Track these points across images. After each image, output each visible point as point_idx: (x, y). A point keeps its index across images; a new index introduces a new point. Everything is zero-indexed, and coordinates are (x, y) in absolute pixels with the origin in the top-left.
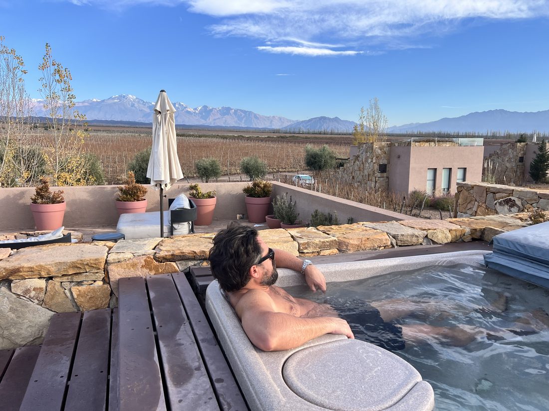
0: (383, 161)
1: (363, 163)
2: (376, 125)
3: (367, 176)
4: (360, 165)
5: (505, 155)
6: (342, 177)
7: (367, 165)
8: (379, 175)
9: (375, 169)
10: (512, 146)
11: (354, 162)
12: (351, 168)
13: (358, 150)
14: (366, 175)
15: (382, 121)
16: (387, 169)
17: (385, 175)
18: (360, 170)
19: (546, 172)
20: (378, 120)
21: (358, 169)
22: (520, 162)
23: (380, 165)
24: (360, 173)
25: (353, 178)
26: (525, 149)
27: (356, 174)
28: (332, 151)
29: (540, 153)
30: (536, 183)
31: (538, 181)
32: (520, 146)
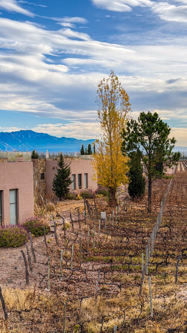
22: (42, 179)
26: (44, 166)
29: (59, 168)
30: (60, 200)
31: (62, 198)
32: (40, 162)
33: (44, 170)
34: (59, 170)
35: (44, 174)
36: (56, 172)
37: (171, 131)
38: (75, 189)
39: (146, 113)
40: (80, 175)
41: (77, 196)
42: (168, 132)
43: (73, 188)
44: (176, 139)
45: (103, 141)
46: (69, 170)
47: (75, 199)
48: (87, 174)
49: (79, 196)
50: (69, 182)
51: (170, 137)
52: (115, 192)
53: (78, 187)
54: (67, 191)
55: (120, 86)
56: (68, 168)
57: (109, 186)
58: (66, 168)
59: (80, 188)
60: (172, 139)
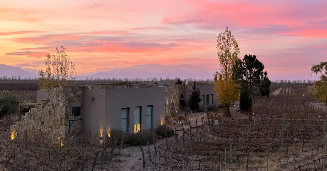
0: (77, 104)
1: (54, 107)
2: (64, 70)
3: (60, 120)
4: (51, 110)
5: (171, 93)
6: (29, 123)
7: (59, 109)
8: (73, 118)
9: (69, 112)
10: (175, 87)
11: (43, 107)
12: (39, 113)
13: (48, 94)
14: (58, 120)
15: (70, 67)
16: (81, 112)
17: (79, 117)
18: (50, 115)
19: (198, 104)
20: (66, 66)
21: (48, 114)
22: (181, 98)
23: (73, 108)
24: (50, 118)
25: (43, 123)
26: (183, 89)
27: (45, 119)
28: (14, 97)
29: (193, 91)
30: (193, 112)
31: (194, 111)
32: (181, 86)
33: (184, 92)
34: (193, 92)
35: (183, 94)
36: (190, 94)
37: (264, 67)
38: (204, 105)
39: (248, 55)
40: (208, 96)
41: (204, 109)
42: (262, 67)
43: (203, 104)
44: (267, 72)
45: (221, 73)
46: (199, 92)
47: (203, 112)
48: (213, 95)
49: (206, 109)
50: (200, 100)
51: (264, 71)
52: (229, 107)
53: (206, 103)
54: (198, 106)
55: (232, 38)
56: (199, 90)
57: (225, 103)
58: (198, 90)
59: (207, 104)
60: (265, 72)
